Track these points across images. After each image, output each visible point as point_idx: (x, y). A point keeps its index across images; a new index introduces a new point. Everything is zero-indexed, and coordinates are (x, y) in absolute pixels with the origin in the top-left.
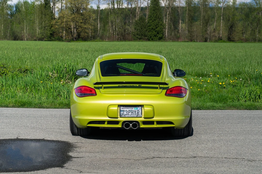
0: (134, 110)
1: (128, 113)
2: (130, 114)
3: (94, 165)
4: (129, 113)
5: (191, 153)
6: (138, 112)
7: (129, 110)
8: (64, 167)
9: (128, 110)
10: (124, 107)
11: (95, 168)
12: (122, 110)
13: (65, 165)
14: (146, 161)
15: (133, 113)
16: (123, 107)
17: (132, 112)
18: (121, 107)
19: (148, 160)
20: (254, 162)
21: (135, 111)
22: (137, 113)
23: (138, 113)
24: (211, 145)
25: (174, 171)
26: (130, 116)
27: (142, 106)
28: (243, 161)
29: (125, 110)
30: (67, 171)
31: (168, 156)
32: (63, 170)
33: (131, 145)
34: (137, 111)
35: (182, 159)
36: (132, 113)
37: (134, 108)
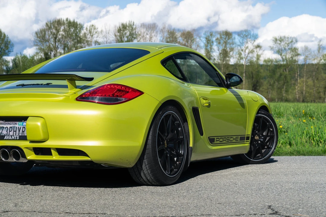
0: (17, 126)
1: (8, 131)
2: (11, 133)
4: (10, 131)
6: (24, 130)
7: (10, 127)
9: (9, 126)
10: (3, 121)
12: (1, 126)
15: (16, 131)
17: (15, 130)
21: (20, 127)
22: (23, 131)
23: (24, 131)
26: (10, 138)
29: (5, 126)
34: (22, 128)
36: (14, 131)
37: (18, 123)
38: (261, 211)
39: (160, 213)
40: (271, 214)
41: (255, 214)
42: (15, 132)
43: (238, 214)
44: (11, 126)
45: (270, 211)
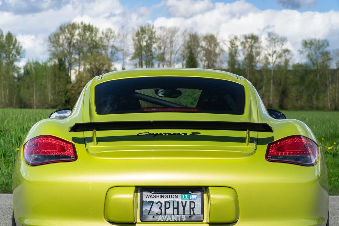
0: (179, 200)
1: (163, 208)
2: (169, 211)
4: (166, 208)
6: (192, 206)
7: (165, 202)
9: (163, 200)
10: (151, 193)
12: (148, 200)
15: (178, 208)
16: (149, 194)
17: (176, 206)
18: (145, 194)
21: (184, 202)
22: (190, 208)
23: (193, 208)
26: (169, 219)
27: (202, 189)
29: (156, 200)
34: (188, 204)
36: (174, 208)
37: (179, 195)
42: (176, 210)
44: (167, 200)
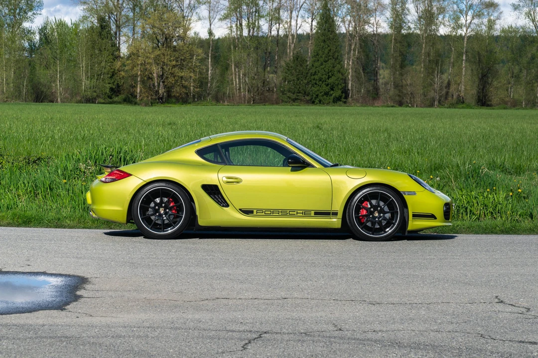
3: (116, 308)
5: (283, 294)
8: (65, 309)
11: (116, 311)
13: (68, 307)
14: (201, 303)
19: (206, 302)
20: (378, 305)
24: (323, 282)
25: (239, 316)
28: (361, 304)
30: (69, 314)
31: (242, 297)
32: (63, 313)
33: (189, 281)
35: (262, 301)
38: (489, 300)
39: (409, 301)
40: (497, 303)
41: (484, 303)
43: (471, 302)
45: (497, 300)
